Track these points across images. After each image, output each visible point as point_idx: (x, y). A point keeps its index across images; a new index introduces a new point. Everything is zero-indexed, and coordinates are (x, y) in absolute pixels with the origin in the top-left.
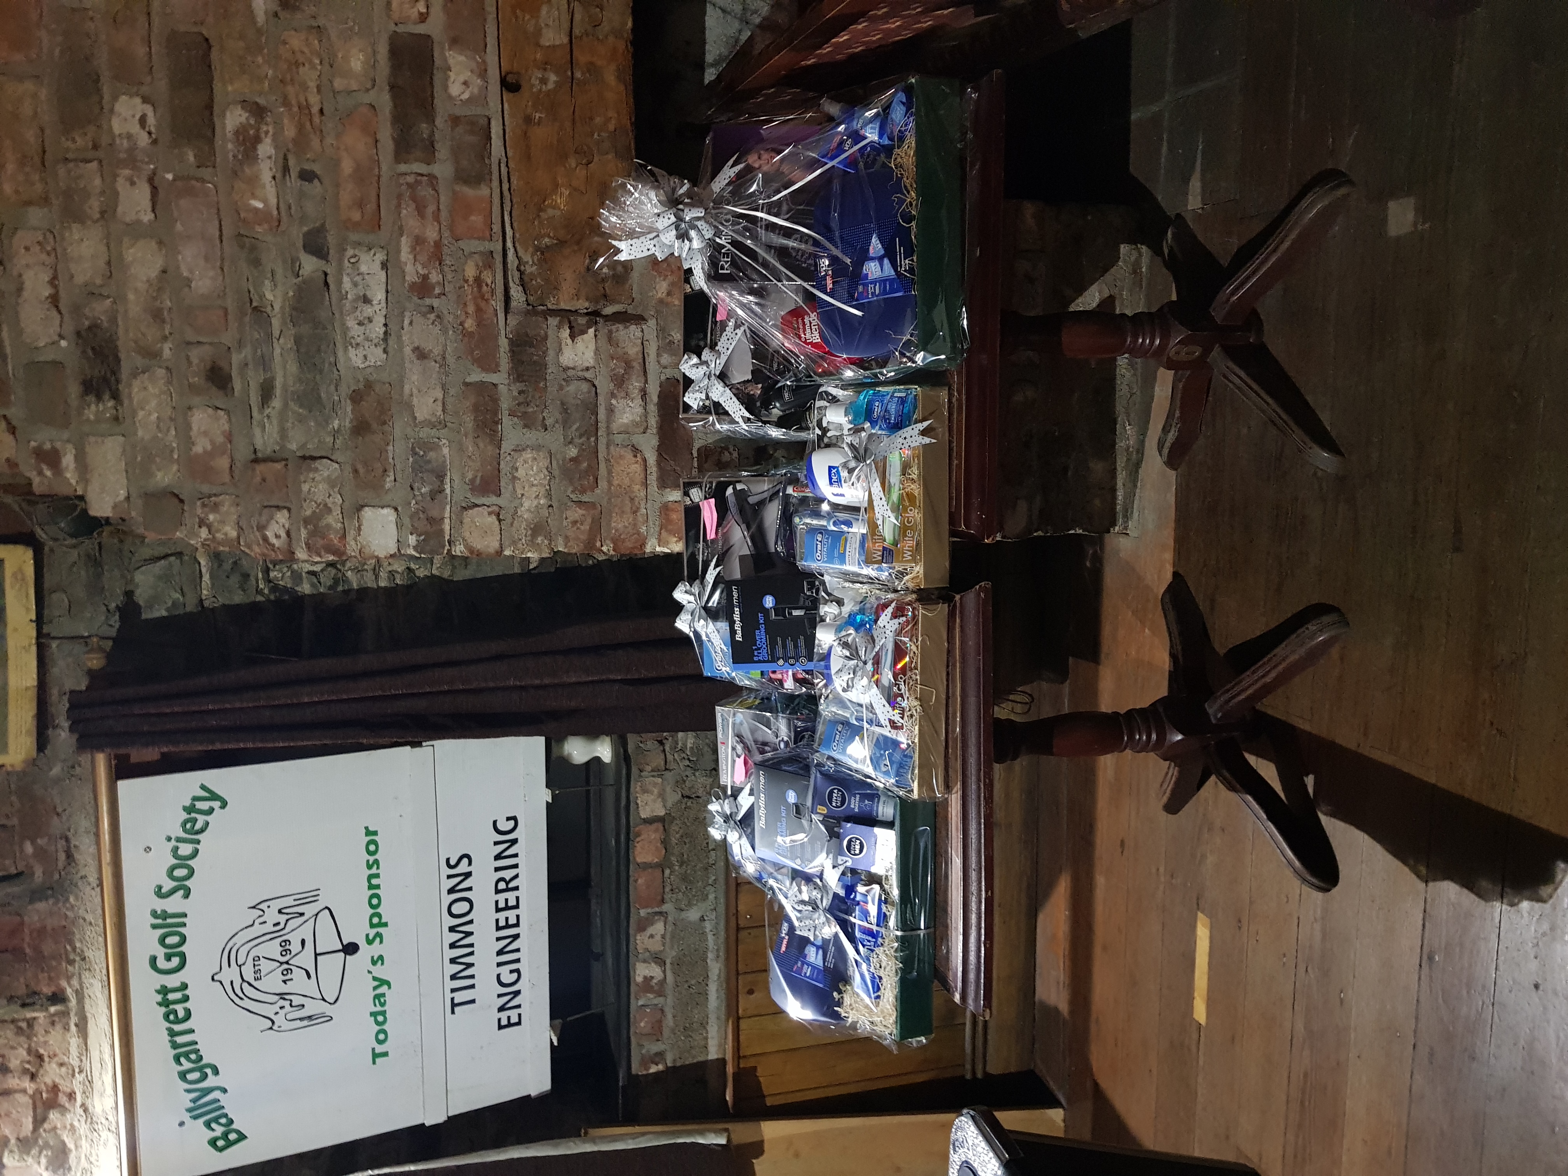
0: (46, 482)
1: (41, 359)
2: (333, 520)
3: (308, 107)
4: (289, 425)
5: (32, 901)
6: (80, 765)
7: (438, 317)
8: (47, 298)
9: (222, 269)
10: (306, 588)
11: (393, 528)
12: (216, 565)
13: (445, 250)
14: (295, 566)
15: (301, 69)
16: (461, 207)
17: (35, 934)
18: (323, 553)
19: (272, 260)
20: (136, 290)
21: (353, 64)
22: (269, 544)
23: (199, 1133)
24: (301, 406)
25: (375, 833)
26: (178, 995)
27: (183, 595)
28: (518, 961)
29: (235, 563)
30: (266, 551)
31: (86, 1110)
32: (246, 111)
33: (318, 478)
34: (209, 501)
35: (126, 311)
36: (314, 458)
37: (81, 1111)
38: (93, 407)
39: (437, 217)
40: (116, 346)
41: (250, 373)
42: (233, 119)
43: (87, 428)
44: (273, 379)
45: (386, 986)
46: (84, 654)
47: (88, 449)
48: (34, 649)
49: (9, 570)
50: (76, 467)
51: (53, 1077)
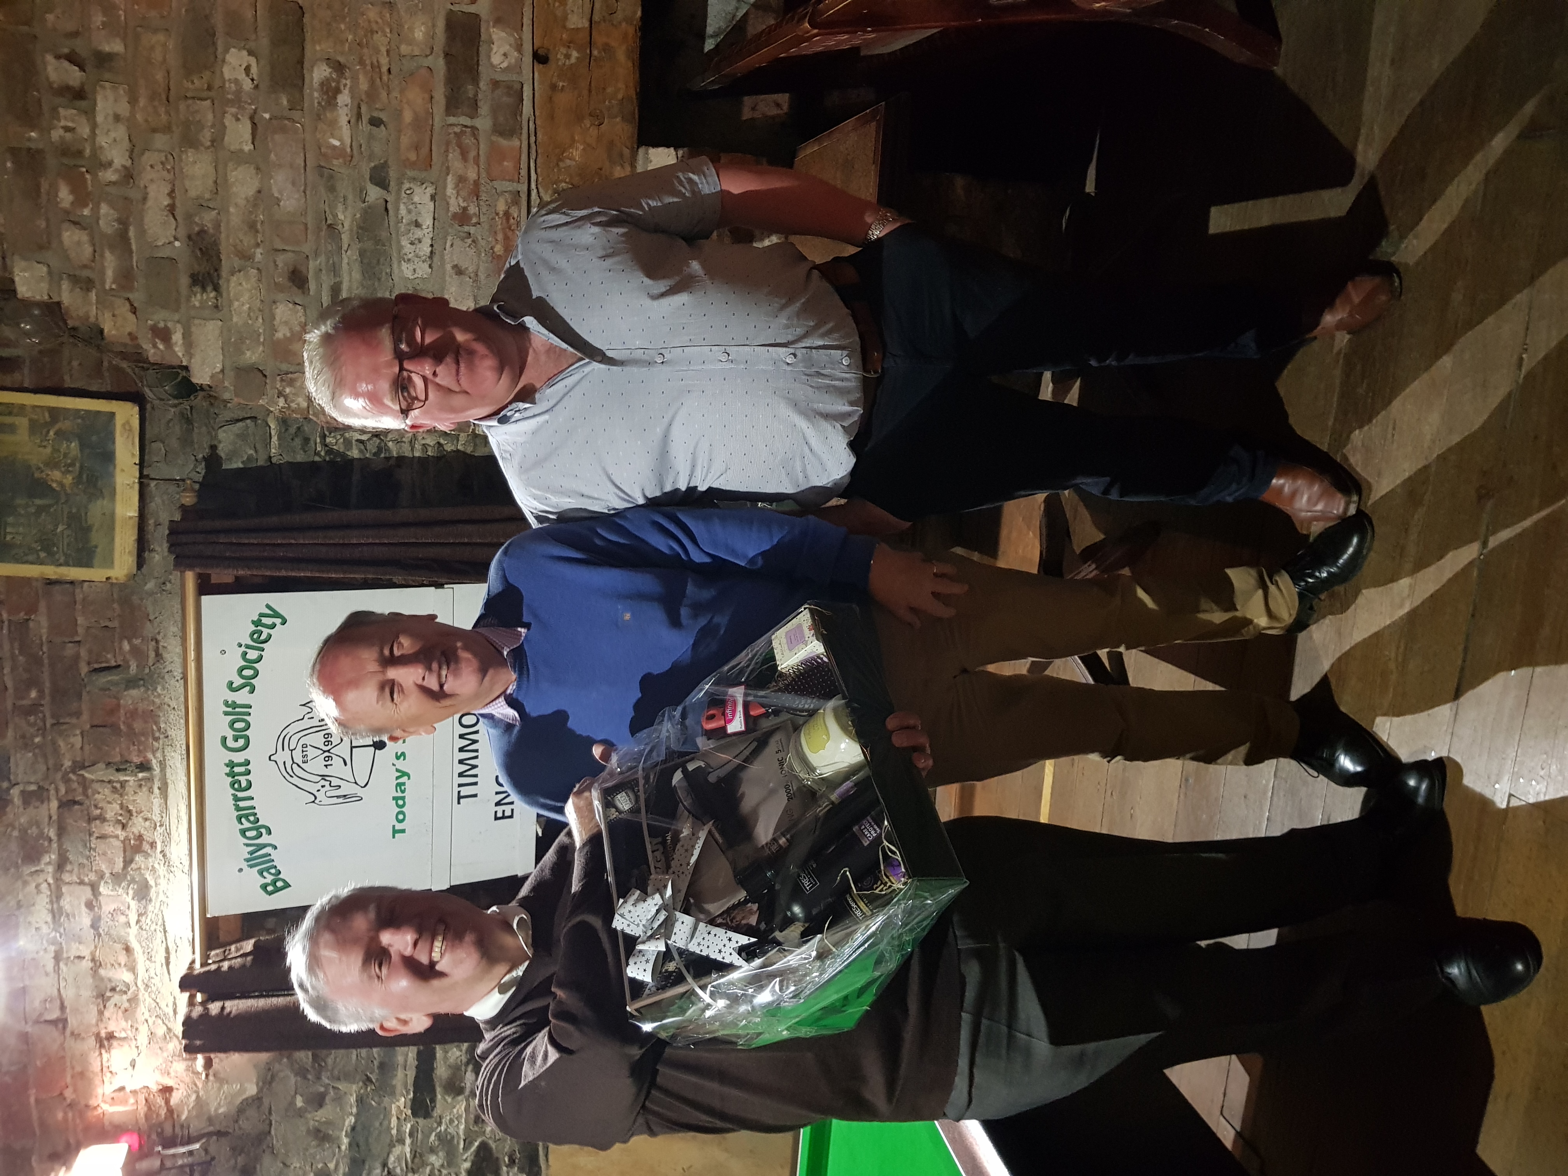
0: (159, 353)
1: (160, 255)
3: (379, 67)
5: (127, 688)
6: (170, 582)
7: (473, 241)
8: (166, 206)
9: (305, 192)
10: (355, 453)
12: (283, 429)
13: (482, 188)
14: (347, 435)
15: (376, 37)
16: (497, 154)
17: (128, 715)
19: (344, 188)
20: (236, 205)
21: (416, 35)
23: (253, 878)
26: (242, 769)
27: (256, 452)
29: (299, 428)
31: (164, 856)
32: (330, 67)
34: (286, 377)
35: (228, 222)
37: (160, 856)
38: (199, 296)
39: (476, 161)
40: (219, 250)
41: (324, 277)
42: (319, 73)
43: (193, 313)
44: (341, 283)
45: (406, 777)
46: (178, 493)
47: (193, 329)
48: (137, 487)
49: (119, 421)
50: (183, 344)
51: (139, 828)
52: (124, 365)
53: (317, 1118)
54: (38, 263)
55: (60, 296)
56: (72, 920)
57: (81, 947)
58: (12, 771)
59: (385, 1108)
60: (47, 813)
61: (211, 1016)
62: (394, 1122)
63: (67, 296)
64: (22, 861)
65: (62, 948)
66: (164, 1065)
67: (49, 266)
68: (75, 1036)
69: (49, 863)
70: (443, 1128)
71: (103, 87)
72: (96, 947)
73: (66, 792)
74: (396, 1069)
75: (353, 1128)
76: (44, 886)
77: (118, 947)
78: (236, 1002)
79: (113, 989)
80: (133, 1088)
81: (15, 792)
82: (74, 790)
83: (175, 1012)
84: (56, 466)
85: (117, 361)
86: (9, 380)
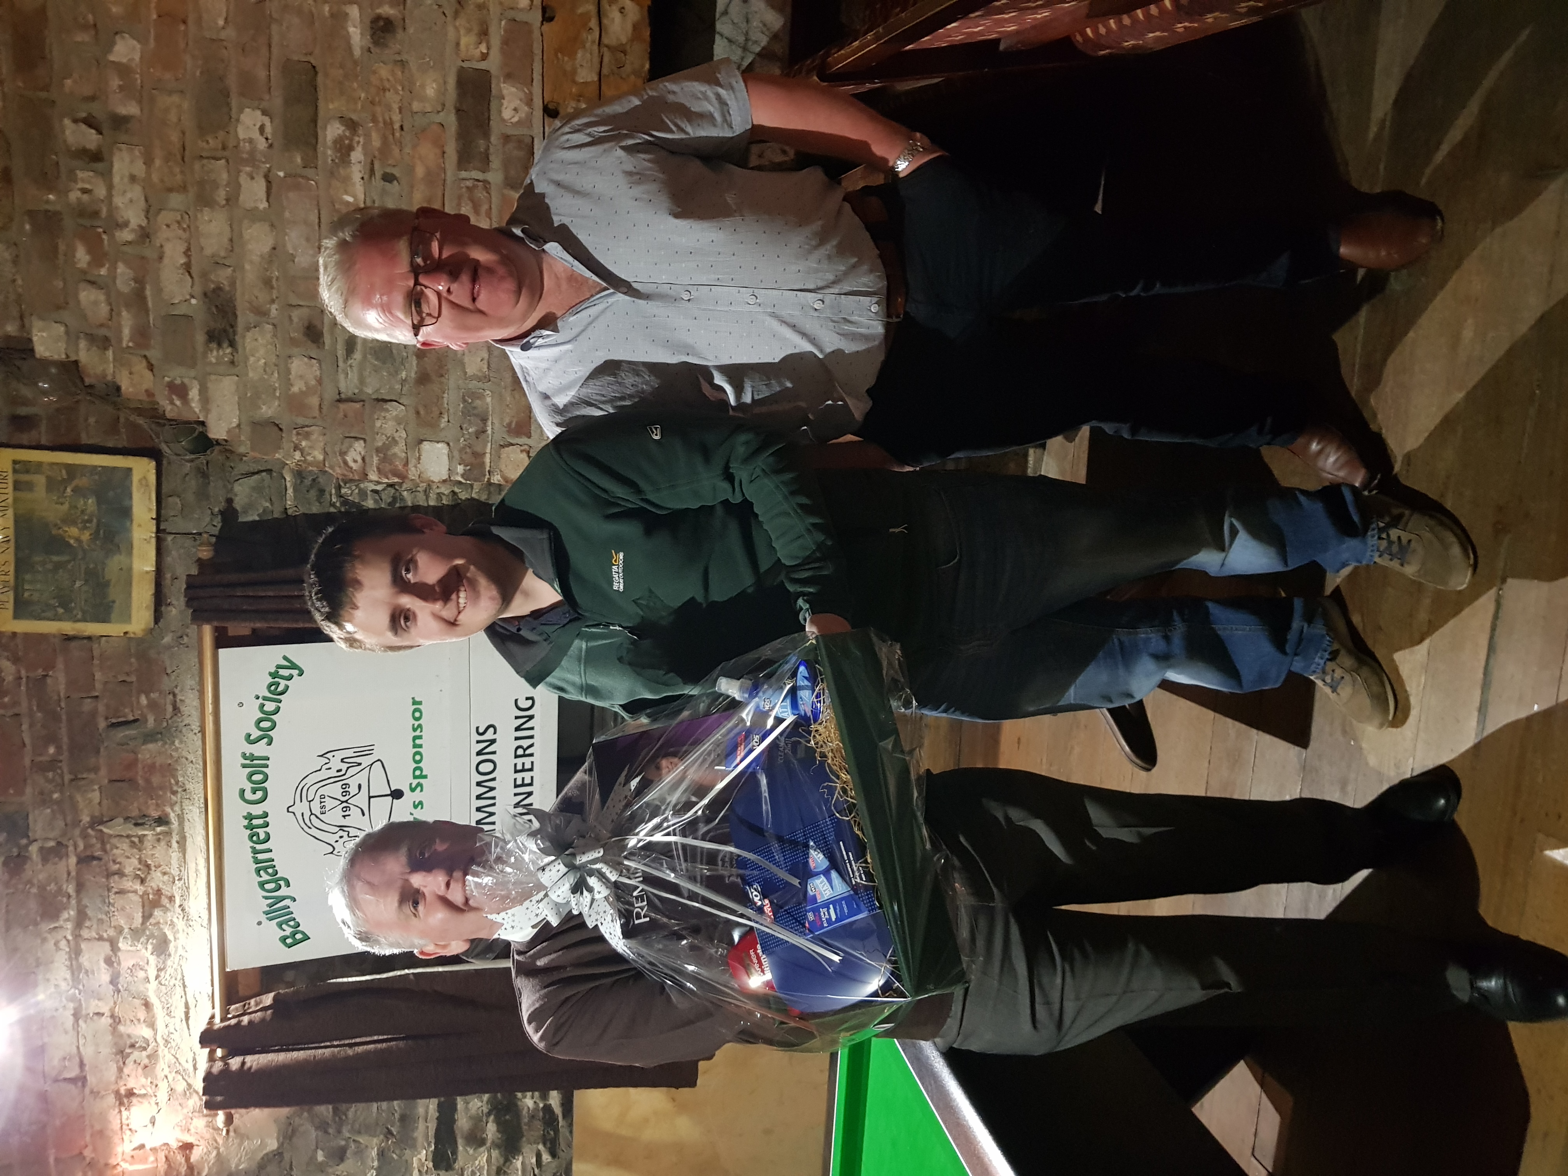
0: (176, 409)
1: (176, 312)
2: (399, 450)
3: (392, 123)
4: (366, 373)
5: (145, 742)
6: (187, 636)
8: (182, 265)
10: (370, 504)
11: (445, 459)
12: (299, 482)
14: (362, 486)
15: (387, 94)
17: (146, 769)
18: (390, 476)
20: (251, 262)
21: (427, 91)
22: (348, 466)
23: (272, 931)
24: (377, 359)
25: (420, 703)
26: (260, 822)
27: (272, 504)
29: (314, 480)
30: (346, 473)
31: (183, 910)
32: (343, 125)
33: (388, 417)
34: (302, 430)
35: (243, 279)
36: (386, 401)
37: (179, 910)
38: (215, 353)
39: (489, 214)
40: (235, 306)
42: (333, 131)
43: (210, 369)
46: (194, 547)
47: (209, 385)
48: (153, 541)
49: (136, 478)
50: (200, 399)
51: (158, 883)
52: (141, 421)
53: (338, 1173)
54: (56, 322)
55: (78, 356)
56: (90, 976)
57: (100, 1004)
58: (30, 827)
59: (407, 1161)
60: (66, 869)
61: (232, 1071)
62: (415, 1174)
63: (85, 354)
64: (41, 917)
65: (81, 1005)
66: (184, 1122)
67: (66, 326)
68: (95, 1094)
69: (68, 920)
71: (121, 150)
72: (115, 1003)
73: (85, 847)
74: (415, 1120)
76: (63, 944)
77: (137, 1002)
78: (257, 1056)
79: (132, 1046)
80: (153, 1146)
81: (34, 849)
82: (92, 846)
83: (195, 1068)
84: (74, 523)
85: (133, 418)
86: (25, 439)
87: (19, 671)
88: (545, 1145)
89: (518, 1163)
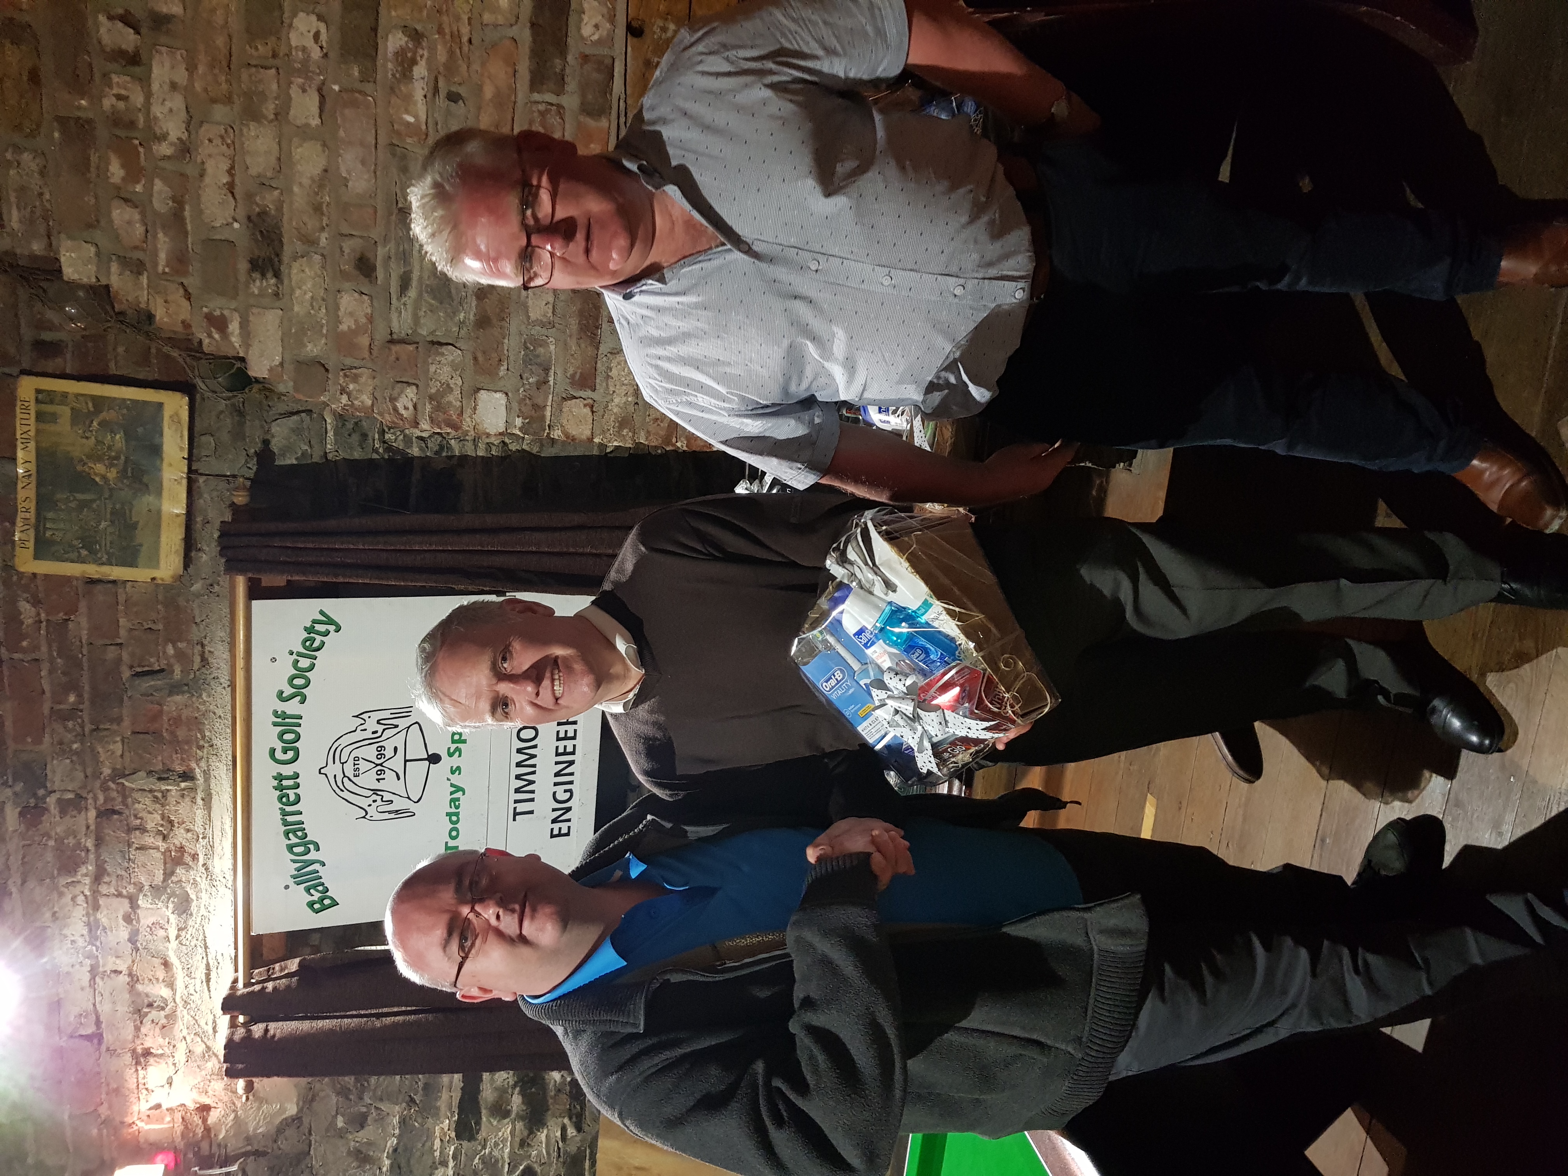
0: (214, 343)
1: (217, 237)
2: (453, 398)
3: (459, 36)
4: (422, 313)
5: (171, 694)
6: (218, 584)
8: (225, 184)
9: (375, 173)
10: (415, 451)
11: (503, 411)
12: (340, 425)
14: (409, 432)
15: (457, 3)
16: (583, 135)
17: (171, 722)
18: (441, 425)
20: (300, 185)
21: (501, 2)
22: (399, 413)
23: (300, 896)
24: (434, 298)
26: (290, 783)
27: (311, 447)
28: (571, 783)
29: (356, 424)
30: (396, 420)
31: (207, 869)
32: (405, 35)
33: (444, 361)
34: (349, 372)
35: (291, 203)
36: (441, 344)
37: (202, 869)
38: (258, 283)
40: (281, 233)
41: (393, 265)
42: (394, 42)
43: (252, 301)
44: (411, 272)
45: (461, 793)
46: (228, 490)
47: (251, 318)
48: (184, 482)
49: (167, 413)
50: (240, 333)
51: (181, 839)
52: (175, 354)
53: (359, 1140)
54: (86, 242)
55: (110, 280)
56: (108, 933)
57: (118, 961)
58: (49, 777)
59: (428, 1129)
60: (85, 823)
61: (254, 1039)
62: (437, 1144)
63: (116, 279)
64: (59, 870)
65: (98, 962)
66: (202, 1084)
67: (97, 246)
68: (111, 1052)
69: (86, 875)
70: (487, 1151)
71: (161, 53)
72: (133, 961)
73: (105, 801)
74: (440, 1091)
75: (395, 1150)
76: (80, 899)
77: (157, 962)
78: (281, 1023)
79: (150, 1005)
80: (169, 1106)
81: (51, 800)
82: (113, 799)
83: (215, 1030)
84: (99, 459)
85: (166, 349)
86: (50, 365)
87: (38, 614)
88: (570, 1119)
89: (542, 1136)
